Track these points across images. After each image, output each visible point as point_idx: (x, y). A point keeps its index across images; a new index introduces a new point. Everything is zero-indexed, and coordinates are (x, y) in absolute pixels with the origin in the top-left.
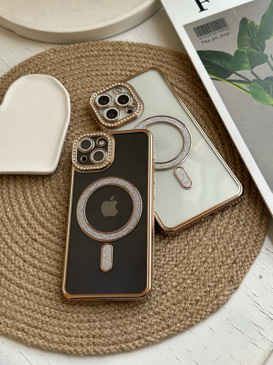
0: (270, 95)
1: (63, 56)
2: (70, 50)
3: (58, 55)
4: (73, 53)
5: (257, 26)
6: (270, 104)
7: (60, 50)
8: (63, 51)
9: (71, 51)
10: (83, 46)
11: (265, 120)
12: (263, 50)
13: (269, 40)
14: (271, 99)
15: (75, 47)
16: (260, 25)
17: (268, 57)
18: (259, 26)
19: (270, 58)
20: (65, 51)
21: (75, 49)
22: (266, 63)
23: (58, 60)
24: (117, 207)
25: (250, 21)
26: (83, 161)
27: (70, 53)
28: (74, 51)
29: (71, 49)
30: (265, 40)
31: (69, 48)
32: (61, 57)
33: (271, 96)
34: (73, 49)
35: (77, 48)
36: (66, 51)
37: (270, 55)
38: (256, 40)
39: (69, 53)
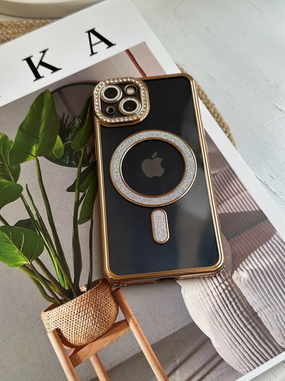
0: (20, 250)
1: (10, 34)
2: (21, 28)
3: (4, 31)
4: (24, 31)
5: (11, 141)
6: (19, 264)
7: (9, 25)
8: (12, 27)
9: (23, 29)
10: (38, 24)
11: (10, 292)
12: (16, 179)
13: (26, 162)
14: (21, 256)
15: (28, 25)
16: (16, 140)
17: (22, 189)
18: (14, 141)
19: (26, 190)
20: (14, 27)
21: (27, 27)
22: (20, 198)
23: (3, 37)
24: (163, 165)
25: (3, 134)
26: (109, 112)
27: (20, 31)
28: (26, 29)
29: (22, 26)
30: (21, 163)
31: (21, 24)
32: (8, 34)
33: (22, 252)
34: (25, 27)
35: (30, 26)
36: (16, 28)
37: (25, 186)
38: (7, 164)
39: (18, 31)
